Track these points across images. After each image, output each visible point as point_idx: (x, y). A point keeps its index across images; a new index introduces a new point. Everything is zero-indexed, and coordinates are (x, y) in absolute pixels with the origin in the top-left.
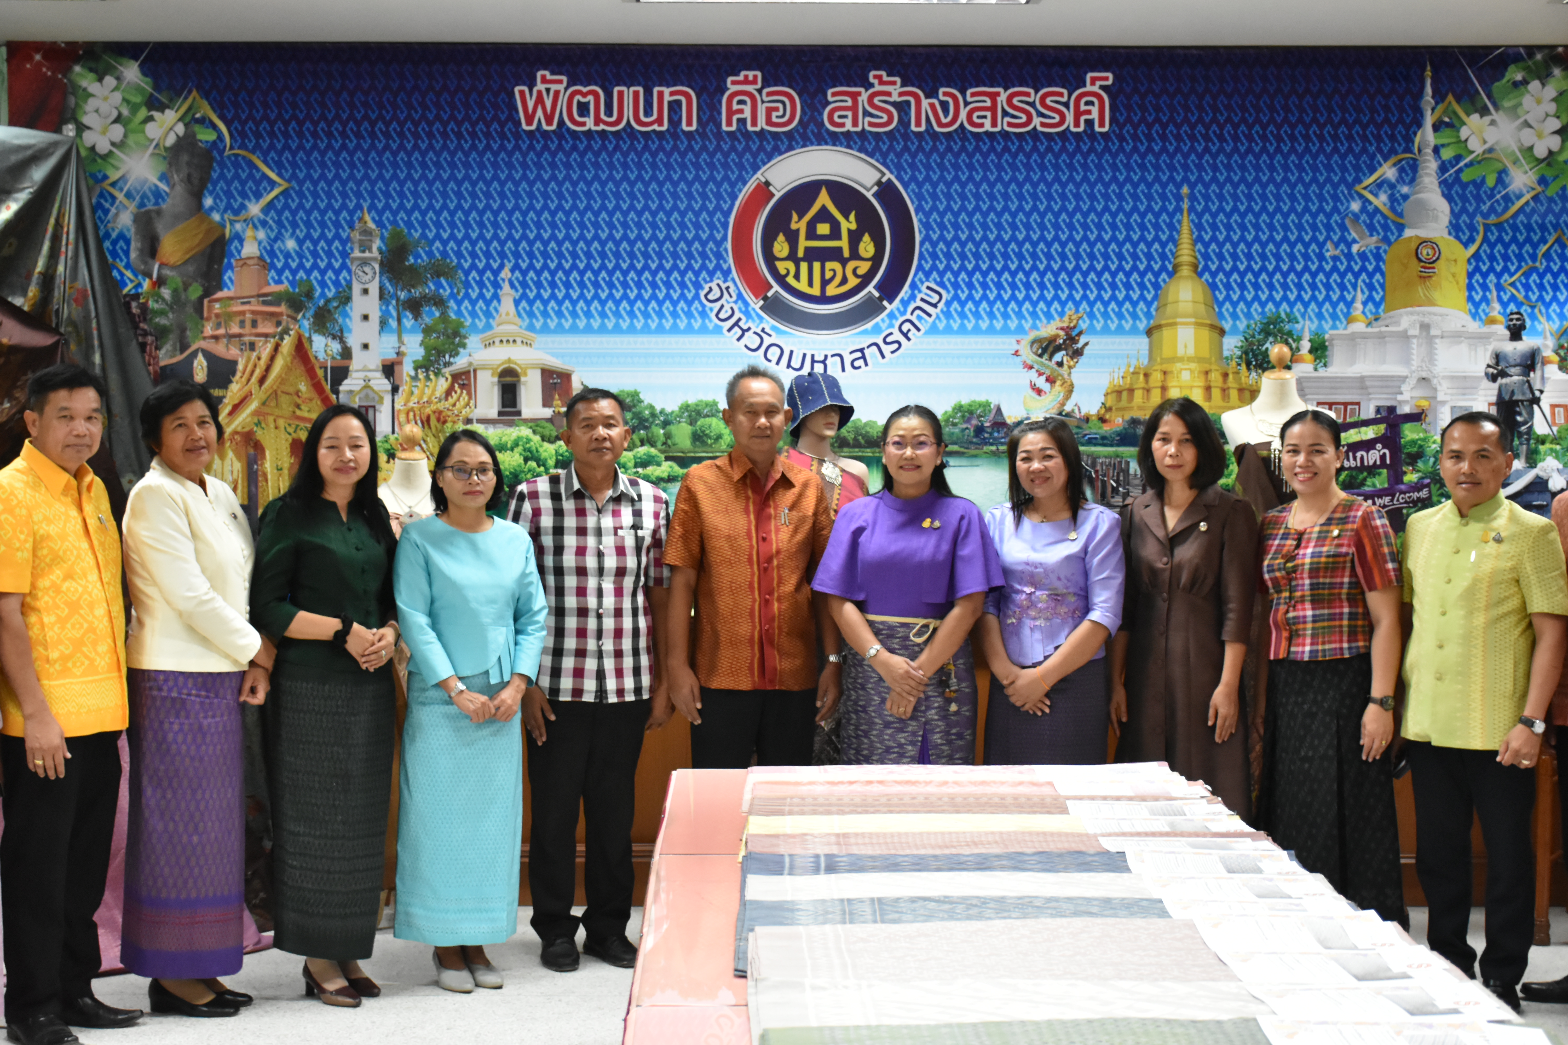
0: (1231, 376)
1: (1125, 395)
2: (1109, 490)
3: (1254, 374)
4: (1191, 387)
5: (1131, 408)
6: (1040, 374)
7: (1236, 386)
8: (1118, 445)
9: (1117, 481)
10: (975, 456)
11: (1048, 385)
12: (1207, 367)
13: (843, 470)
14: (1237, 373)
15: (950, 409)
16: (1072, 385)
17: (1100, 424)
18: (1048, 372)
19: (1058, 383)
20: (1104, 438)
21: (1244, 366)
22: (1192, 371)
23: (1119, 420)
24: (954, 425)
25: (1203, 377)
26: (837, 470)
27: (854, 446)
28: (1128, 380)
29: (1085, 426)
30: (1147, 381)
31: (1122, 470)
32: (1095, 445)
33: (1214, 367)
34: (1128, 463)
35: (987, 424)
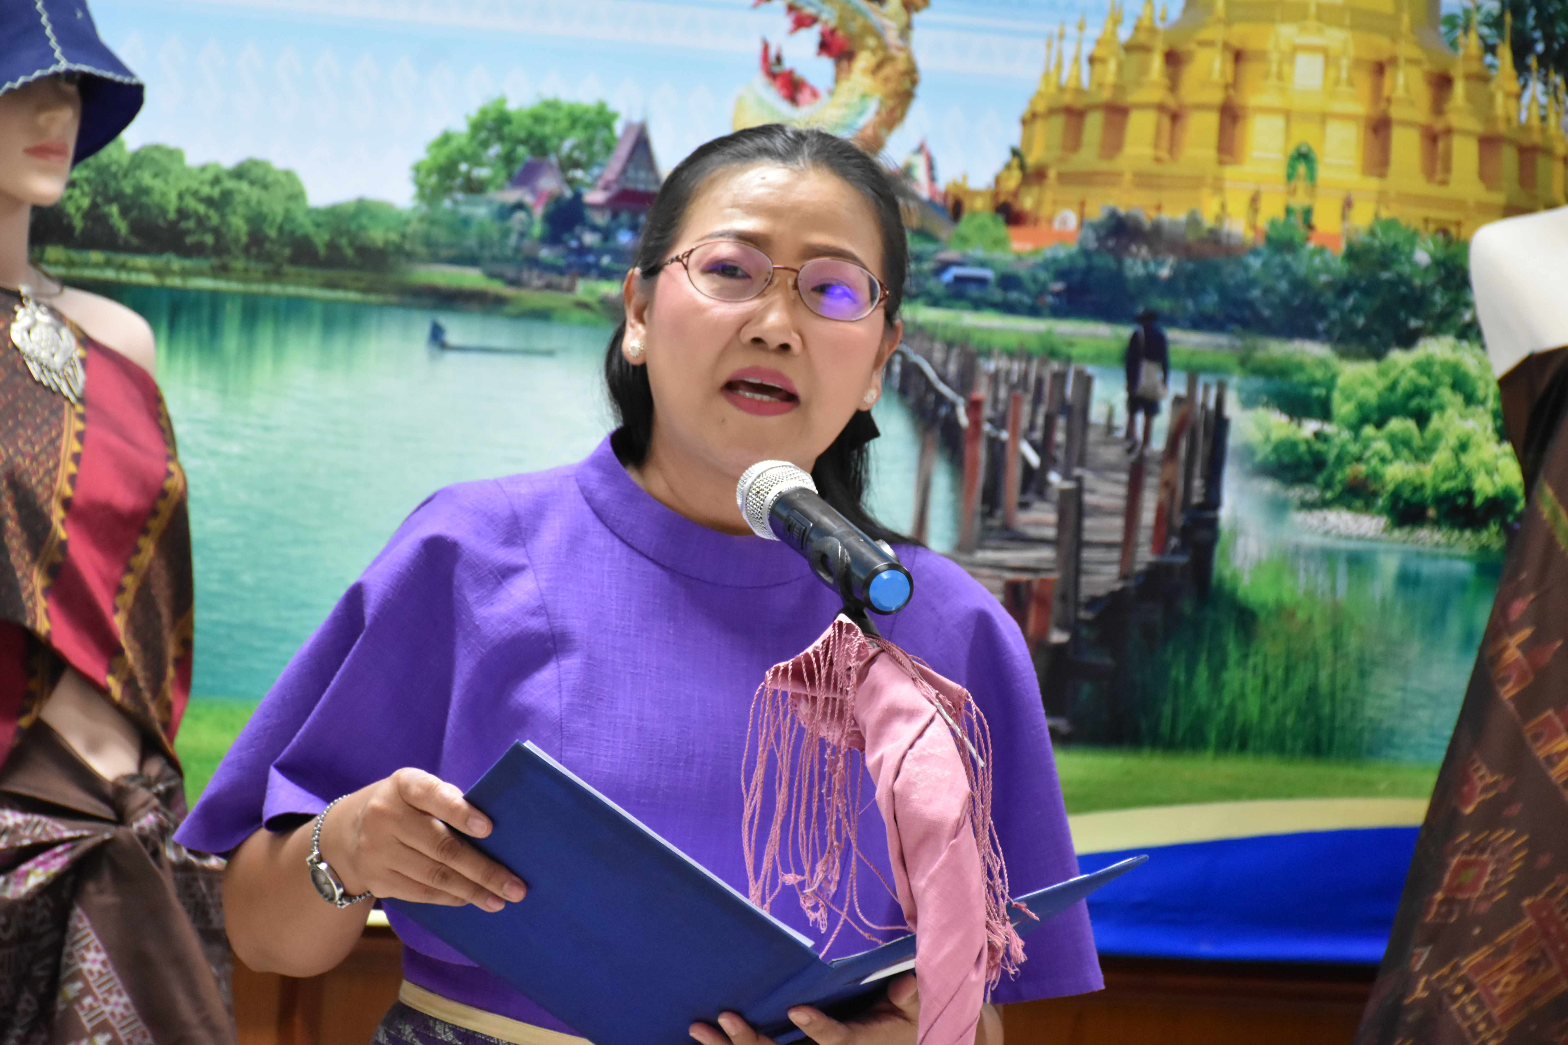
0: (1459, 88)
1: (1094, 123)
2: (1014, 476)
3: (1536, 88)
4: (1324, 117)
5: (1111, 179)
6: (802, 22)
7: (1475, 125)
8: (1058, 313)
9: (1043, 448)
10: (542, 315)
11: (826, 64)
12: (1382, 46)
13: (86, 341)
14: (1482, 78)
15: (460, 127)
16: (911, 74)
17: (1002, 230)
18: (829, 16)
19: (864, 60)
20: (1008, 281)
21: (1505, 54)
22: (1329, 58)
23: (1068, 219)
24: (474, 187)
25: (1364, 82)
26: (67, 339)
27: (88, 242)
28: (1110, 72)
29: (944, 230)
30: (1173, 84)
31: (1065, 409)
32: (978, 305)
33: (1406, 49)
34: (1085, 383)
35: (595, 196)
